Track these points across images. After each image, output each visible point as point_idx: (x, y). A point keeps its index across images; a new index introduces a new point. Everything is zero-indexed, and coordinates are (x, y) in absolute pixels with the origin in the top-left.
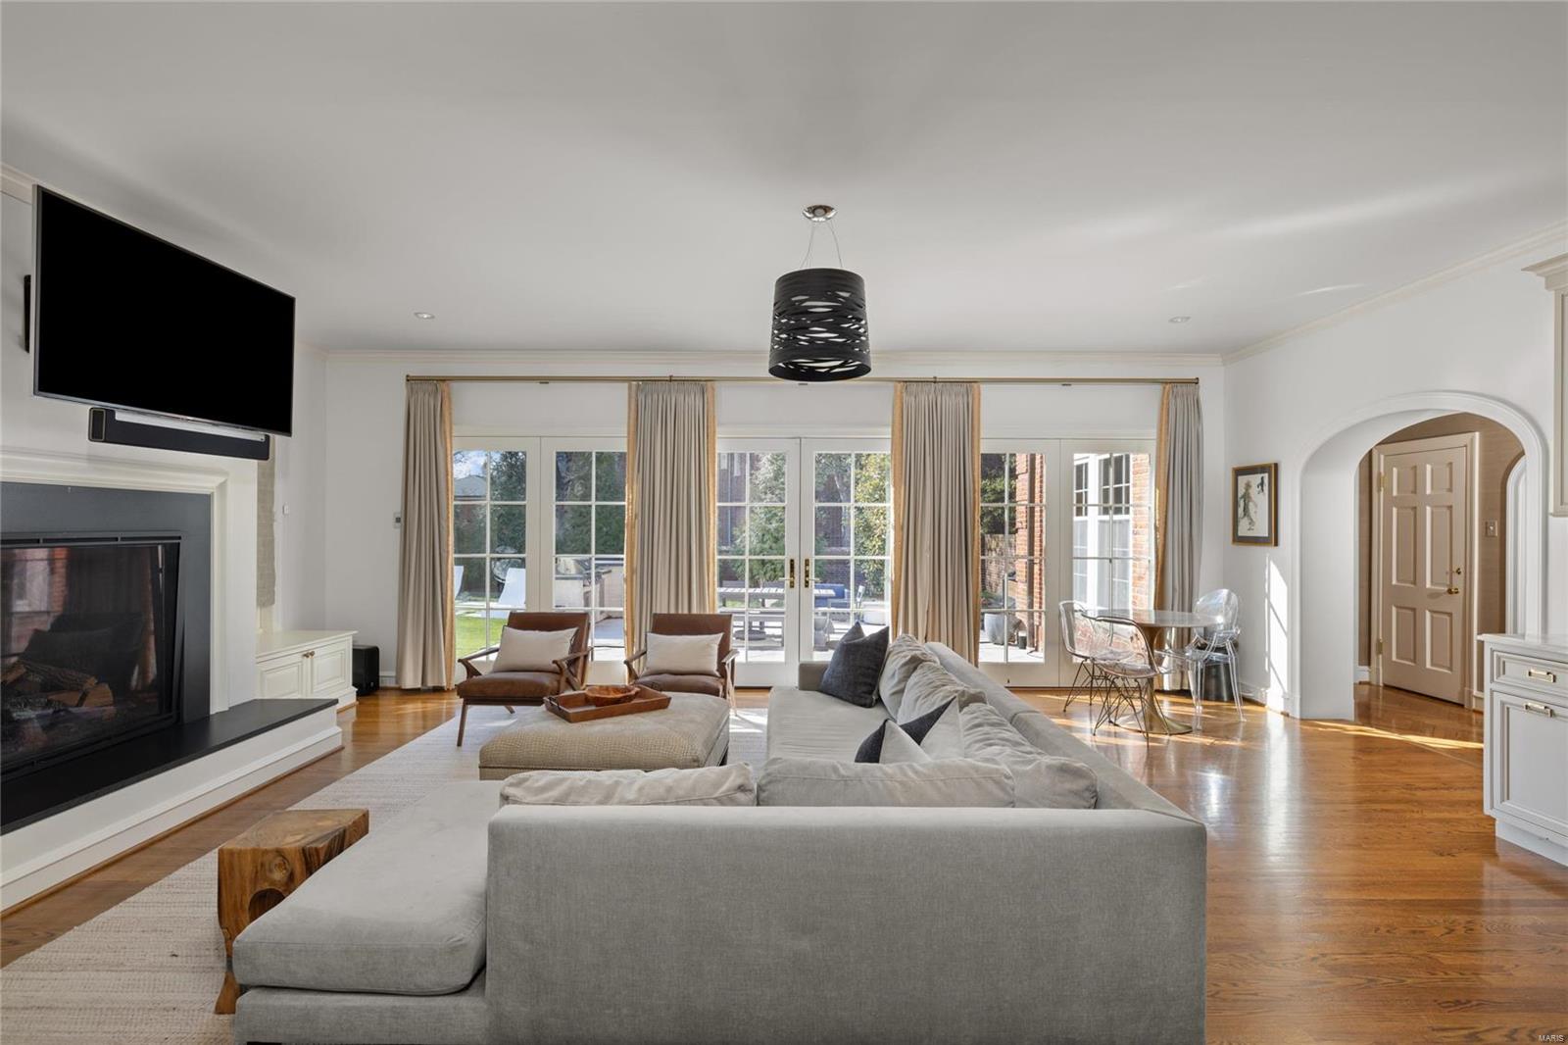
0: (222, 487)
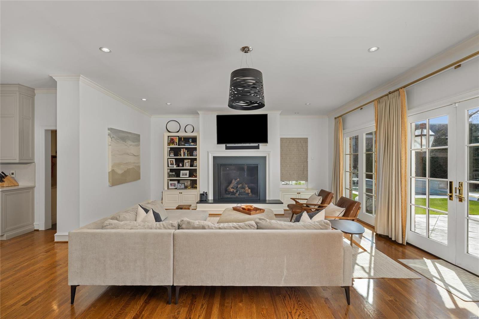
0: (269, 155)
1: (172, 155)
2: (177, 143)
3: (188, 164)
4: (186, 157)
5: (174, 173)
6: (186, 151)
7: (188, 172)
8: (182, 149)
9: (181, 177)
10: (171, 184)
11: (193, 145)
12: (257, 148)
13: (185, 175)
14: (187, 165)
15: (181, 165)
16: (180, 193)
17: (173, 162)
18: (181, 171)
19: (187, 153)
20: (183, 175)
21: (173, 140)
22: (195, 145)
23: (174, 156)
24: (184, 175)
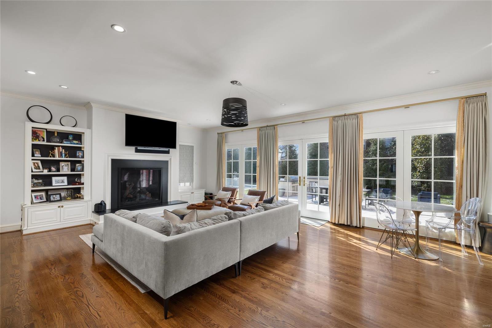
0: (171, 159)
1: (38, 155)
2: (43, 138)
3: (67, 167)
4: (64, 159)
5: (40, 181)
6: (63, 150)
7: (65, 179)
8: (56, 148)
9: (53, 185)
10: (36, 197)
11: (77, 144)
12: (168, 152)
13: (61, 182)
14: (65, 169)
15: (53, 169)
16: (59, 207)
17: (38, 164)
18: (53, 178)
19: (65, 153)
20: (57, 182)
21: (37, 133)
22: (80, 144)
23: (41, 157)
24: (59, 182)
